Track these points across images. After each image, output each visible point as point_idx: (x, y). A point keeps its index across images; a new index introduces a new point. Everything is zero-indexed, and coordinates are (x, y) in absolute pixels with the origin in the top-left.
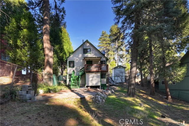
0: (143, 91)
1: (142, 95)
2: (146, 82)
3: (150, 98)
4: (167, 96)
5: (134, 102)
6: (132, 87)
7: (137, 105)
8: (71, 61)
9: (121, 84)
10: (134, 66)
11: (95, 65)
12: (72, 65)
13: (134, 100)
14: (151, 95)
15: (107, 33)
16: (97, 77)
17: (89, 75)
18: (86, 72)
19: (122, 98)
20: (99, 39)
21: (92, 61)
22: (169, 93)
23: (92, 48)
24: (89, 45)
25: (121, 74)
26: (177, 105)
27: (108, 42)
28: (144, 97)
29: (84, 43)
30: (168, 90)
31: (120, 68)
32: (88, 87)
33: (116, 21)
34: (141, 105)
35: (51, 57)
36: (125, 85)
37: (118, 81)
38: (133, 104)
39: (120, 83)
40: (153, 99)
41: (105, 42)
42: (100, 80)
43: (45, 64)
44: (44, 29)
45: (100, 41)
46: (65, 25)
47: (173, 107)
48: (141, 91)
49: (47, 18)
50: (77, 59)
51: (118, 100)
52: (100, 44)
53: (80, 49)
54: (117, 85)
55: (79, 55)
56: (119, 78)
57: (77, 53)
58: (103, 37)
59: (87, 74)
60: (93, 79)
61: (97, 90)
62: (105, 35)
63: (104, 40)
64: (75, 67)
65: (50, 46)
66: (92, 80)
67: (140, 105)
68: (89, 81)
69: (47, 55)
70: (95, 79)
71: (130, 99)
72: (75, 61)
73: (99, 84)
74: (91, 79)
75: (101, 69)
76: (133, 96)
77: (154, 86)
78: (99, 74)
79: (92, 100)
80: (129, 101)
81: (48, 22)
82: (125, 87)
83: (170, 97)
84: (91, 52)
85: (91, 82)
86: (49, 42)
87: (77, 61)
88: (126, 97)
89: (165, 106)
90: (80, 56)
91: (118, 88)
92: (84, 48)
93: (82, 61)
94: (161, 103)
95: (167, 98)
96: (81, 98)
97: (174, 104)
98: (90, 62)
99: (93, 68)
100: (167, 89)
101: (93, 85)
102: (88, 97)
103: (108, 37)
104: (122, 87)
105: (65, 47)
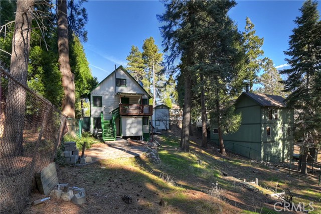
0: (193, 143)
1: (193, 147)
2: (195, 129)
3: (203, 152)
4: (221, 149)
5: (190, 158)
6: (186, 139)
7: (197, 163)
8: (97, 97)
9: (164, 132)
10: (188, 112)
11: (135, 105)
12: (98, 103)
13: (189, 156)
14: (204, 147)
15: (139, 51)
16: (138, 123)
17: (126, 120)
18: (122, 115)
19: (175, 153)
20: (127, 58)
21: (129, 98)
22: (223, 146)
23: (128, 78)
24: (124, 74)
25: (165, 118)
26: (233, 161)
27: (141, 65)
28: (196, 150)
29: (116, 70)
30: (222, 142)
31: (162, 108)
32: (128, 139)
33: (165, 47)
34: (200, 162)
35: (73, 91)
36: (170, 133)
37: (160, 128)
38: (191, 162)
39: (162, 130)
40: (207, 153)
41: (136, 64)
42: (142, 128)
43: (64, 102)
44: (61, 45)
45: (128, 62)
46: (85, 35)
47: (229, 162)
48: (191, 142)
49: (66, 28)
50: (107, 93)
51: (173, 156)
52: (129, 66)
53: (111, 78)
54: (160, 133)
55: (109, 88)
56: (161, 123)
57: (106, 84)
58: (133, 55)
59: (123, 119)
60: (132, 127)
61: (141, 143)
62: (136, 54)
63: (136, 61)
64: (104, 106)
65: (71, 73)
66: (130, 128)
67: (198, 162)
68: (125, 129)
69: (67, 88)
70: (135, 127)
71: (185, 155)
72: (103, 96)
73: (141, 134)
74: (128, 126)
75: (142, 111)
76: (187, 151)
77: (206, 136)
78: (140, 119)
79: (148, 159)
80: (186, 158)
81: (66, 34)
82: (170, 137)
83: (224, 150)
84: (127, 85)
85: (129, 131)
86: (68, 66)
87: (107, 97)
88: (180, 152)
89: (221, 162)
90: (112, 89)
91: (161, 138)
92: (117, 77)
93: (113, 97)
94: (216, 158)
95: (221, 152)
96: (136, 157)
97: (229, 159)
98: (126, 100)
99: (133, 110)
100: (221, 140)
101: (132, 135)
102: (142, 155)
103: (141, 56)
104: (167, 136)
105: (81, 71)
